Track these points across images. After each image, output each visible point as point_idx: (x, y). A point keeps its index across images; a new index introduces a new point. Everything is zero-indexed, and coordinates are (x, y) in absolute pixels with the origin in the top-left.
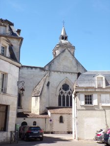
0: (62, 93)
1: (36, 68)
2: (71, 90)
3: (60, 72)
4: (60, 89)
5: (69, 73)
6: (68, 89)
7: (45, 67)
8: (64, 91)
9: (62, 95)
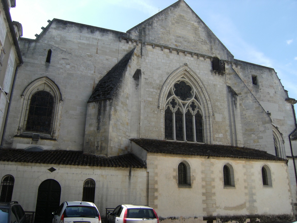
0: (173, 103)
1: (103, 31)
2: (196, 98)
3: (169, 49)
4: (170, 94)
5: (191, 53)
6: (190, 96)
7: (129, 32)
8: (179, 100)
9: (174, 110)
